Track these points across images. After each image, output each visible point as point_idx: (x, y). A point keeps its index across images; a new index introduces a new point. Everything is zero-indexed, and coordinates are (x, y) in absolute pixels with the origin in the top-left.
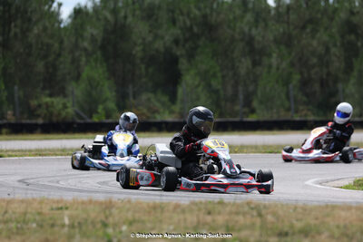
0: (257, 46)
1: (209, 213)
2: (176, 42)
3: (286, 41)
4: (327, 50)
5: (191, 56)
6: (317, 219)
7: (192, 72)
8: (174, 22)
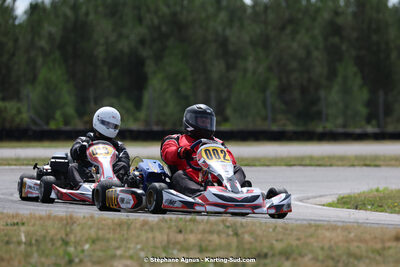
0: (231, 48)
1: (180, 232)
2: (143, 42)
3: (264, 43)
4: (309, 53)
5: (158, 58)
6: (299, 239)
7: (160, 76)
8: (140, 20)
